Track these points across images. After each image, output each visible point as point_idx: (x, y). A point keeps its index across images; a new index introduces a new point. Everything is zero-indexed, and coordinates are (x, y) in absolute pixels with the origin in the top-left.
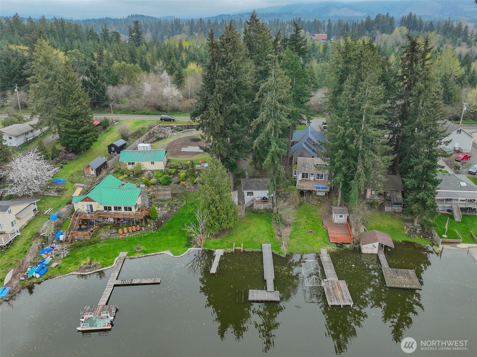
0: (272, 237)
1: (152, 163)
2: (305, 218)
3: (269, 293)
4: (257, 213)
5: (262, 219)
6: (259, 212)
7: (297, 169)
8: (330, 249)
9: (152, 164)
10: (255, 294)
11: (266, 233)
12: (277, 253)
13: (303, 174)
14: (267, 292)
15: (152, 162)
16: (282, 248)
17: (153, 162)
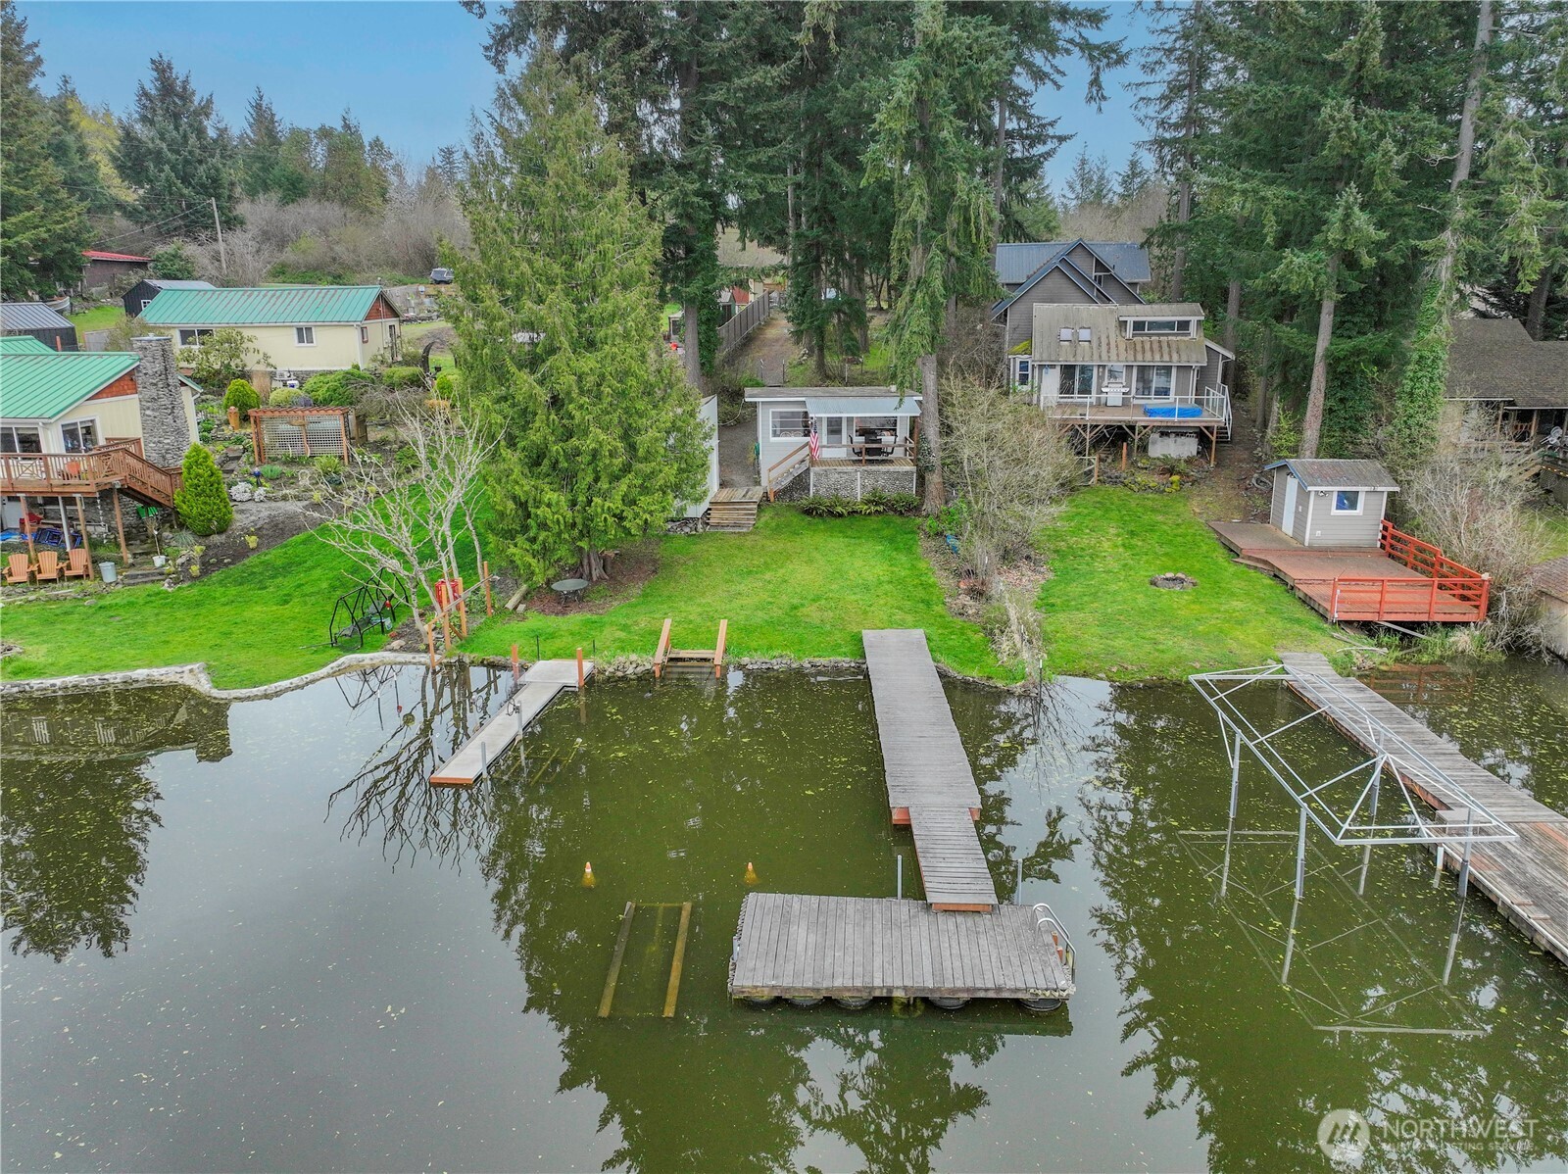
0: (927, 603)
1: (304, 334)
2: (1112, 531)
3: (949, 923)
4: (825, 513)
5: (859, 538)
6: (839, 509)
7: (1036, 355)
8: (1348, 654)
9: (301, 340)
10: (802, 936)
11: (887, 587)
12: (973, 674)
13: (1068, 371)
14: (924, 919)
15: (300, 330)
16: (1005, 646)
17: (309, 329)
